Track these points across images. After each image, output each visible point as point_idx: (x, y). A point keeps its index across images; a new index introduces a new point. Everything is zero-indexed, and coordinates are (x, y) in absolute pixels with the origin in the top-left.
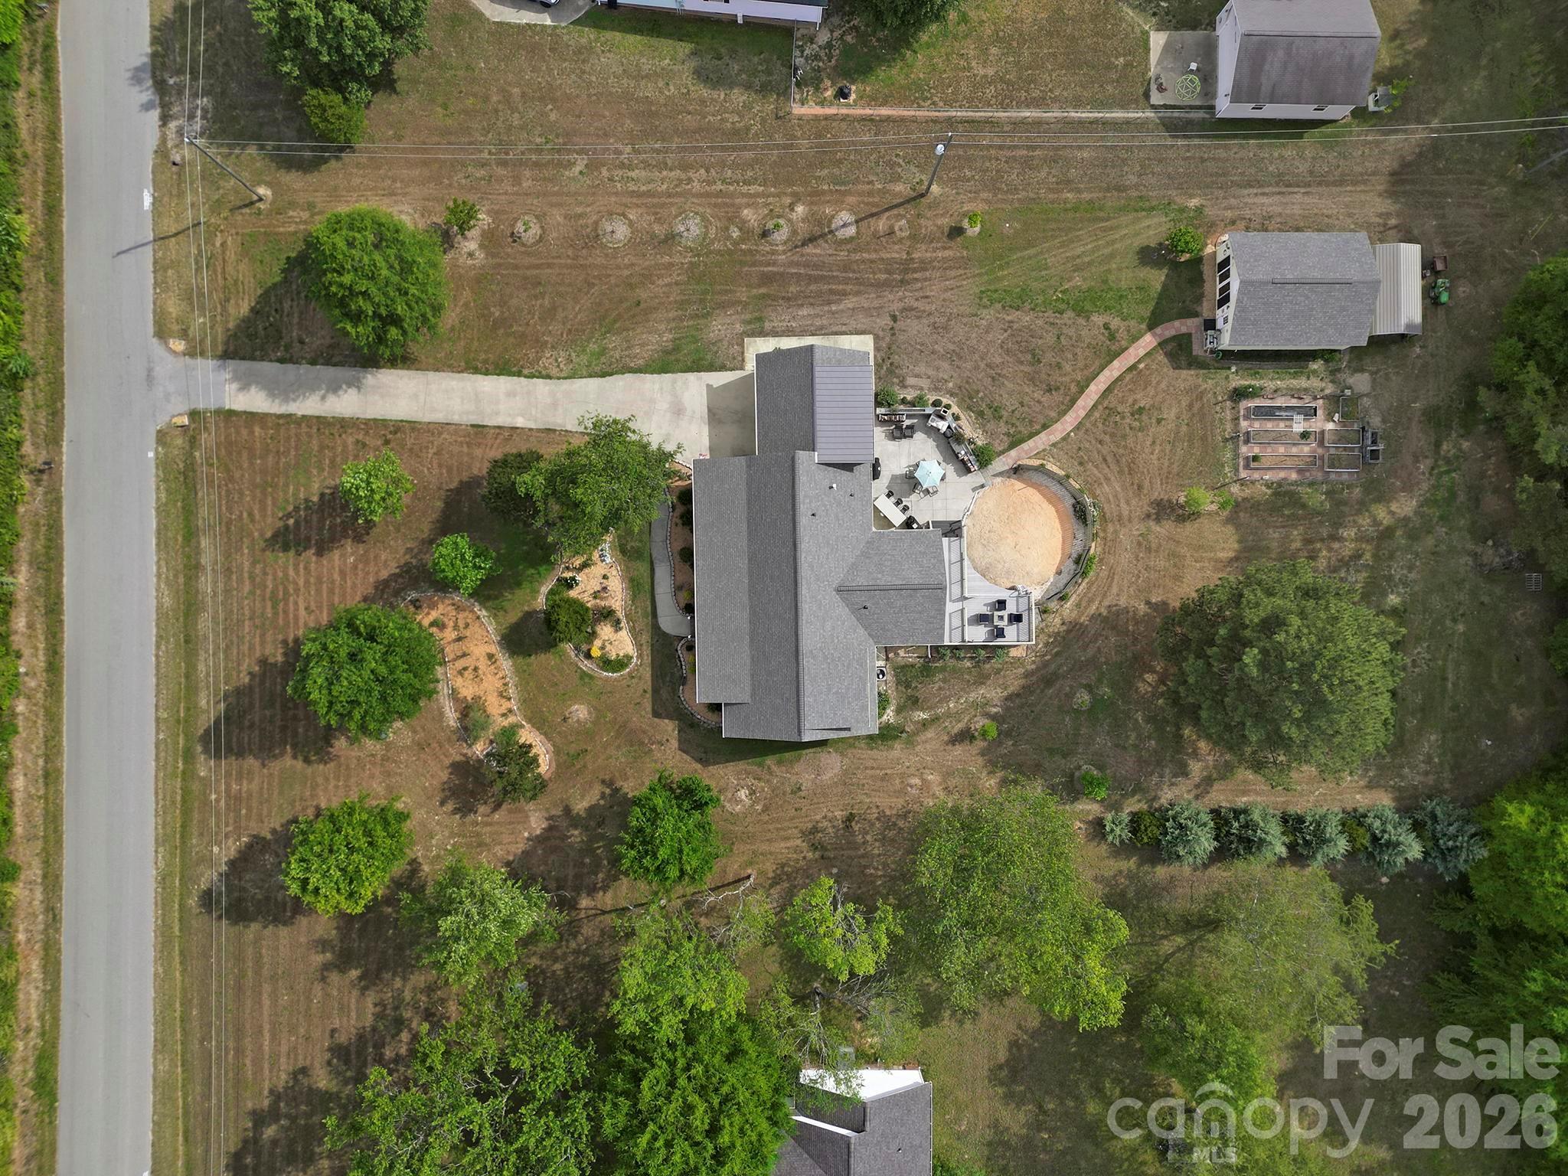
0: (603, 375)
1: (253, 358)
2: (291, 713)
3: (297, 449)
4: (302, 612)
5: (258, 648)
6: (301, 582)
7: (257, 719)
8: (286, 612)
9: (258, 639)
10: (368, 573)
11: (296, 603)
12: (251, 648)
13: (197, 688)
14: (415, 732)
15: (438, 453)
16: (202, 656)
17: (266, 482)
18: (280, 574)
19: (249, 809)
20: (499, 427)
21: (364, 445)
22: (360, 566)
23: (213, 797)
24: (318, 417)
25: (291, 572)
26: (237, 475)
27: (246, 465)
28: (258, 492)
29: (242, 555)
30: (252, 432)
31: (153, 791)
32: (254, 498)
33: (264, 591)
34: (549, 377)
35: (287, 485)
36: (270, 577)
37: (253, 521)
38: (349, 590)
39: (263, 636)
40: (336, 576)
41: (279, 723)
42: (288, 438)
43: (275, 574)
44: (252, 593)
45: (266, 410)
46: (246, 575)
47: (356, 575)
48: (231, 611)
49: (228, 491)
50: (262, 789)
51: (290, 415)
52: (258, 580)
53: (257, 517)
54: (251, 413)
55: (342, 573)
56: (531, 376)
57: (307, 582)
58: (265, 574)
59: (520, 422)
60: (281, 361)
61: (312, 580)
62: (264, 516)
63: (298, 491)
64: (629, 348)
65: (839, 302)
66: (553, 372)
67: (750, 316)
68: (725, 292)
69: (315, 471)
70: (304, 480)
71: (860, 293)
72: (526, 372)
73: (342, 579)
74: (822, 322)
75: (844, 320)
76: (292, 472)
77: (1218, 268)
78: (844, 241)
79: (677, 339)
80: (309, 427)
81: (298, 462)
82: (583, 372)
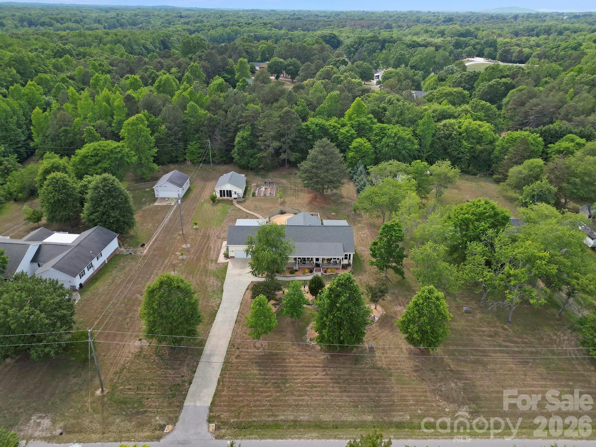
0: (222, 291)
1: (186, 395)
2: (368, 381)
3: (237, 378)
4: (318, 377)
5: (337, 394)
6: (303, 377)
7: (374, 394)
8: (318, 383)
9: (333, 394)
10: (299, 355)
11: (313, 379)
12: (336, 396)
13: (362, 421)
14: (369, 340)
15: (246, 334)
16: (344, 418)
17: (252, 390)
18: (299, 385)
19: (421, 396)
20: (238, 316)
21: (238, 356)
22: (295, 357)
23: (419, 412)
24: (222, 370)
25: (298, 381)
26: (246, 403)
27: (241, 398)
28: (256, 394)
29: (288, 399)
30: (225, 396)
31: (424, 440)
32: (258, 395)
33: (308, 391)
34: (220, 304)
35: (253, 383)
36: (301, 389)
37: (271, 396)
38: (306, 361)
39: (331, 392)
40: (300, 365)
41: (375, 385)
42: (230, 382)
43: (299, 387)
44: (309, 395)
45: (215, 389)
46: (299, 398)
47: (299, 358)
48: (319, 404)
49: (254, 407)
50: (409, 391)
51: (219, 380)
52: (301, 393)
53: (269, 394)
54: (214, 395)
56: (218, 308)
57: (303, 375)
58: (299, 390)
59: (237, 311)
60: (190, 383)
61: (302, 373)
62: (269, 391)
63: (257, 378)
64: (214, 286)
65: (211, 247)
66: (218, 302)
67: (210, 262)
68: (200, 267)
69: (248, 372)
70: (252, 376)
71: (209, 244)
72: (216, 309)
73: (301, 362)
74: (216, 250)
75: (217, 246)
76: (248, 380)
77: (221, 196)
78: (192, 246)
79: (214, 276)
80: (226, 374)
81: (243, 378)
82: (220, 296)
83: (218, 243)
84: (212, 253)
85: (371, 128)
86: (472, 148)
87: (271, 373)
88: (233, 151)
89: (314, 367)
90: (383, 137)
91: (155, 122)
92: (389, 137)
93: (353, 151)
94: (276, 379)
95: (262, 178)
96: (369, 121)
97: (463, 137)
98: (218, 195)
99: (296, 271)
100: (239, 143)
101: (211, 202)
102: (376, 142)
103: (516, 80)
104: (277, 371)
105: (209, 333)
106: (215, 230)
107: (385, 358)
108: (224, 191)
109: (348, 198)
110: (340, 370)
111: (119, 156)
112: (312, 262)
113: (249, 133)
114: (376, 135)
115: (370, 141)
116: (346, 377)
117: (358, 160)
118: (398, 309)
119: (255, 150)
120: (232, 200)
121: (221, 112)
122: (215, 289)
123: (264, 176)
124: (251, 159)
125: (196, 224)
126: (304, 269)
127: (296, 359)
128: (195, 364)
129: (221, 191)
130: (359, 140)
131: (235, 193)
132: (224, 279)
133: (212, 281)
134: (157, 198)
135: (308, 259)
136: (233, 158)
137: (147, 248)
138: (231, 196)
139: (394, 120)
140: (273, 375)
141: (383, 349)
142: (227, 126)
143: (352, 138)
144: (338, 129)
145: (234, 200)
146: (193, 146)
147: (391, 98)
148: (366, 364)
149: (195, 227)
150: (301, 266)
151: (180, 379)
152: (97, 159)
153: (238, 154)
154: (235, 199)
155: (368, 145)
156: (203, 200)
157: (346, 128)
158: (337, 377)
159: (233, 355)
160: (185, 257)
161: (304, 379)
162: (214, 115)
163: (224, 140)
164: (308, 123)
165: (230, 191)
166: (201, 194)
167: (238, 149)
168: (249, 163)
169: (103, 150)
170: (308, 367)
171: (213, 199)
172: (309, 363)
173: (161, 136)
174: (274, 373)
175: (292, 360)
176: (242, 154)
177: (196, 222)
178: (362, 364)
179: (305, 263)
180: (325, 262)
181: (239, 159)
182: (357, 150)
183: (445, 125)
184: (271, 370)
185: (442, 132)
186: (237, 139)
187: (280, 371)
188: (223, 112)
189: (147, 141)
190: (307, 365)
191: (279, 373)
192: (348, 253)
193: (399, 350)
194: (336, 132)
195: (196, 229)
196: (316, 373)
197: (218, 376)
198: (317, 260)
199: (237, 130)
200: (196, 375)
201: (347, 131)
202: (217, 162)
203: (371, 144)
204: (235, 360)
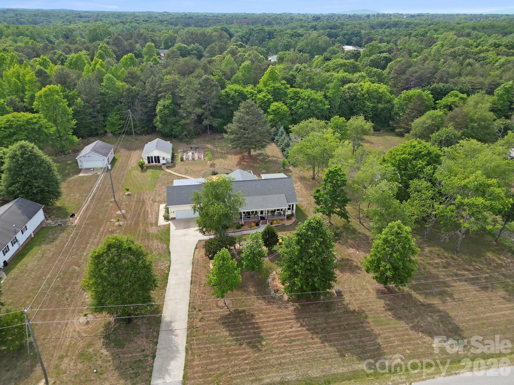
0: (169, 253)
1: (151, 372)
2: (346, 327)
3: (206, 344)
4: (293, 329)
5: (319, 345)
6: (278, 332)
7: (357, 340)
8: (295, 336)
9: (314, 346)
10: (267, 309)
11: (290, 332)
12: (318, 348)
13: (353, 372)
15: (205, 294)
16: (334, 371)
17: (226, 354)
18: (276, 341)
19: (404, 335)
20: (192, 276)
21: (202, 318)
22: (264, 312)
23: (408, 352)
24: (187, 337)
25: (274, 337)
26: (223, 370)
27: (217, 366)
28: (232, 358)
29: (269, 359)
30: (197, 366)
31: (423, 382)
32: (235, 359)
33: (287, 346)
34: (170, 266)
35: (226, 346)
36: (279, 345)
37: (249, 358)
38: (277, 314)
39: (312, 344)
40: (271, 319)
41: (354, 331)
42: (199, 348)
43: (277, 343)
44: (289, 351)
45: (184, 360)
46: (281, 356)
47: (268, 312)
48: (303, 359)
49: (233, 373)
50: (391, 332)
51: (186, 349)
52: (282, 350)
53: (246, 356)
54: (185, 367)
55: (269, 317)
56: (169, 271)
57: (277, 330)
58: (278, 347)
59: (190, 271)
60: (154, 357)
61: (275, 328)
62: (246, 353)
63: (229, 340)
64: (159, 249)
65: (148, 211)
66: (167, 265)
67: (150, 226)
68: (140, 231)
69: (217, 335)
70: (223, 339)
71: (145, 208)
72: (167, 272)
73: (272, 316)
74: (154, 213)
75: (154, 209)
76: (219, 344)
77: (149, 162)
78: (127, 212)
79: (157, 239)
80: (193, 340)
81: (214, 343)
82: (168, 258)
83: (155, 206)
84: (150, 216)
85: (285, 92)
86: (374, 107)
87: (243, 332)
88: (155, 120)
89: (286, 319)
90: (298, 100)
91: (71, 96)
92: (303, 99)
93: (271, 114)
94: (250, 338)
95: (187, 144)
96: (283, 87)
97: (366, 98)
98: (146, 162)
99: (242, 225)
100: (161, 111)
101: (140, 169)
102: (292, 104)
103: (392, 54)
104: (249, 329)
105: (164, 297)
106: (149, 195)
107: (355, 300)
108: (152, 157)
109: (273, 156)
110: (315, 319)
111: (37, 126)
112: (256, 216)
113: (170, 101)
114: (291, 98)
115: (286, 104)
116: (323, 326)
117: (277, 123)
118: (351, 252)
119: (177, 118)
120: (161, 166)
121: (139, 83)
122: (161, 251)
123: (188, 143)
124: (174, 127)
125: (128, 190)
126: (250, 223)
127: (265, 313)
128: (155, 334)
129: (148, 158)
130: (275, 103)
131: (164, 159)
132: (169, 240)
133: (156, 244)
134: (81, 169)
135: (252, 212)
136: (155, 127)
137: (78, 218)
138: (159, 162)
139: (305, 85)
140: (245, 334)
141: (350, 292)
142: (146, 96)
143: (269, 103)
144: (255, 95)
145: (163, 166)
146: (113, 117)
147: (298, 67)
148: (339, 309)
149: (127, 193)
150: (246, 221)
151: (140, 354)
152: (12, 131)
153: (161, 123)
154: (163, 164)
155: (285, 108)
156: (130, 168)
157: (263, 94)
158: (313, 327)
159: (196, 318)
160: (121, 223)
161: (279, 334)
162: (133, 86)
163: (145, 110)
164: (227, 90)
165: (158, 157)
166: (128, 162)
167: (160, 117)
168: (172, 131)
169: (18, 121)
170: (280, 320)
171: (142, 166)
172: (280, 316)
173: (78, 109)
174: (245, 332)
175: (261, 315)
176: (164, 122)
177: (127, 188)
178: (334, 310)
179: (249, 218)
180: (270, 214)
181: (162, 128)
182: (276, 112)
183: (349, 88)
184: (242, 330)
185: (348, 94)
186: (158, 108)
187: (251, 329)
188: (142, 83)
189: (65, 112)
190: (278, 318)
191: (251, 331)
192: (291, 204)
193: (365, 291)
194: (253, 98)
195: (129, 195)
196: (290, 326)
197: (185, 344)
198: (262, 212)
199: (157, 100)
200: (158, 346)
201: (264, 97)
202: (138, 132)
203: (288, 107)
204: (200, 324)
